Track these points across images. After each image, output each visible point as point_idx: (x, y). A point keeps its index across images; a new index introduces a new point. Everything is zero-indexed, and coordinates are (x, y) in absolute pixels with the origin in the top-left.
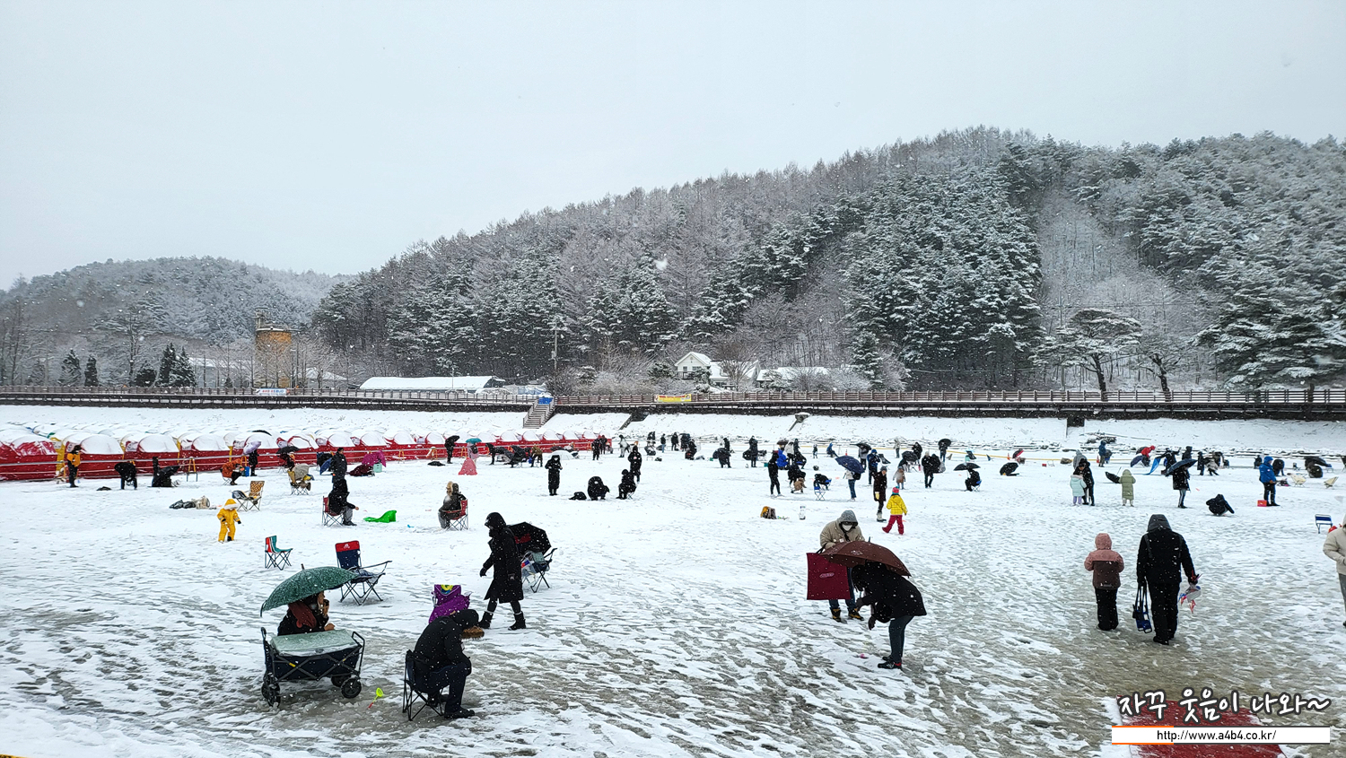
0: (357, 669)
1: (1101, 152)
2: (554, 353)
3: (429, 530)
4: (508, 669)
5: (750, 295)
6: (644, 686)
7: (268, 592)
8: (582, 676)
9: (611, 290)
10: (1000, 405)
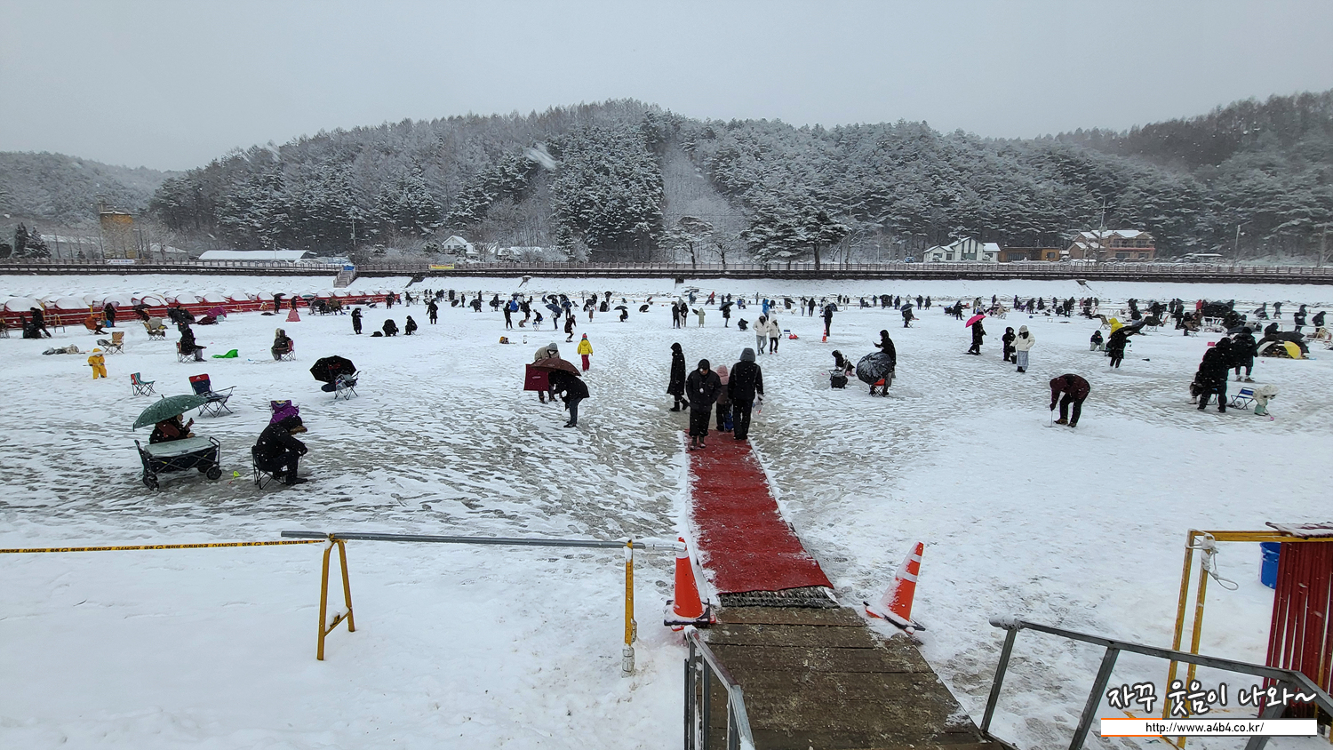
0: (216, 460)
1: (696, 122)
2: (353, 236)
3: (266, 362)
4: (330, 450)
5: (491, 199)
6: (423, 452)
7: (139, 413)
8: (382, 450)
9: (393, 191)
10: (640, 271)
